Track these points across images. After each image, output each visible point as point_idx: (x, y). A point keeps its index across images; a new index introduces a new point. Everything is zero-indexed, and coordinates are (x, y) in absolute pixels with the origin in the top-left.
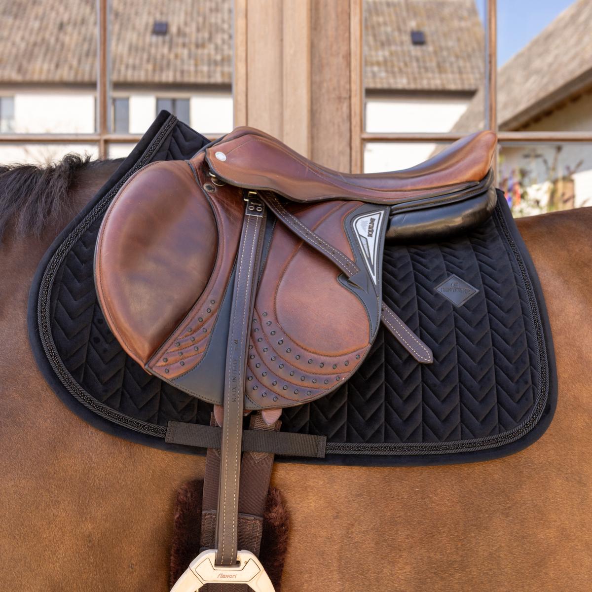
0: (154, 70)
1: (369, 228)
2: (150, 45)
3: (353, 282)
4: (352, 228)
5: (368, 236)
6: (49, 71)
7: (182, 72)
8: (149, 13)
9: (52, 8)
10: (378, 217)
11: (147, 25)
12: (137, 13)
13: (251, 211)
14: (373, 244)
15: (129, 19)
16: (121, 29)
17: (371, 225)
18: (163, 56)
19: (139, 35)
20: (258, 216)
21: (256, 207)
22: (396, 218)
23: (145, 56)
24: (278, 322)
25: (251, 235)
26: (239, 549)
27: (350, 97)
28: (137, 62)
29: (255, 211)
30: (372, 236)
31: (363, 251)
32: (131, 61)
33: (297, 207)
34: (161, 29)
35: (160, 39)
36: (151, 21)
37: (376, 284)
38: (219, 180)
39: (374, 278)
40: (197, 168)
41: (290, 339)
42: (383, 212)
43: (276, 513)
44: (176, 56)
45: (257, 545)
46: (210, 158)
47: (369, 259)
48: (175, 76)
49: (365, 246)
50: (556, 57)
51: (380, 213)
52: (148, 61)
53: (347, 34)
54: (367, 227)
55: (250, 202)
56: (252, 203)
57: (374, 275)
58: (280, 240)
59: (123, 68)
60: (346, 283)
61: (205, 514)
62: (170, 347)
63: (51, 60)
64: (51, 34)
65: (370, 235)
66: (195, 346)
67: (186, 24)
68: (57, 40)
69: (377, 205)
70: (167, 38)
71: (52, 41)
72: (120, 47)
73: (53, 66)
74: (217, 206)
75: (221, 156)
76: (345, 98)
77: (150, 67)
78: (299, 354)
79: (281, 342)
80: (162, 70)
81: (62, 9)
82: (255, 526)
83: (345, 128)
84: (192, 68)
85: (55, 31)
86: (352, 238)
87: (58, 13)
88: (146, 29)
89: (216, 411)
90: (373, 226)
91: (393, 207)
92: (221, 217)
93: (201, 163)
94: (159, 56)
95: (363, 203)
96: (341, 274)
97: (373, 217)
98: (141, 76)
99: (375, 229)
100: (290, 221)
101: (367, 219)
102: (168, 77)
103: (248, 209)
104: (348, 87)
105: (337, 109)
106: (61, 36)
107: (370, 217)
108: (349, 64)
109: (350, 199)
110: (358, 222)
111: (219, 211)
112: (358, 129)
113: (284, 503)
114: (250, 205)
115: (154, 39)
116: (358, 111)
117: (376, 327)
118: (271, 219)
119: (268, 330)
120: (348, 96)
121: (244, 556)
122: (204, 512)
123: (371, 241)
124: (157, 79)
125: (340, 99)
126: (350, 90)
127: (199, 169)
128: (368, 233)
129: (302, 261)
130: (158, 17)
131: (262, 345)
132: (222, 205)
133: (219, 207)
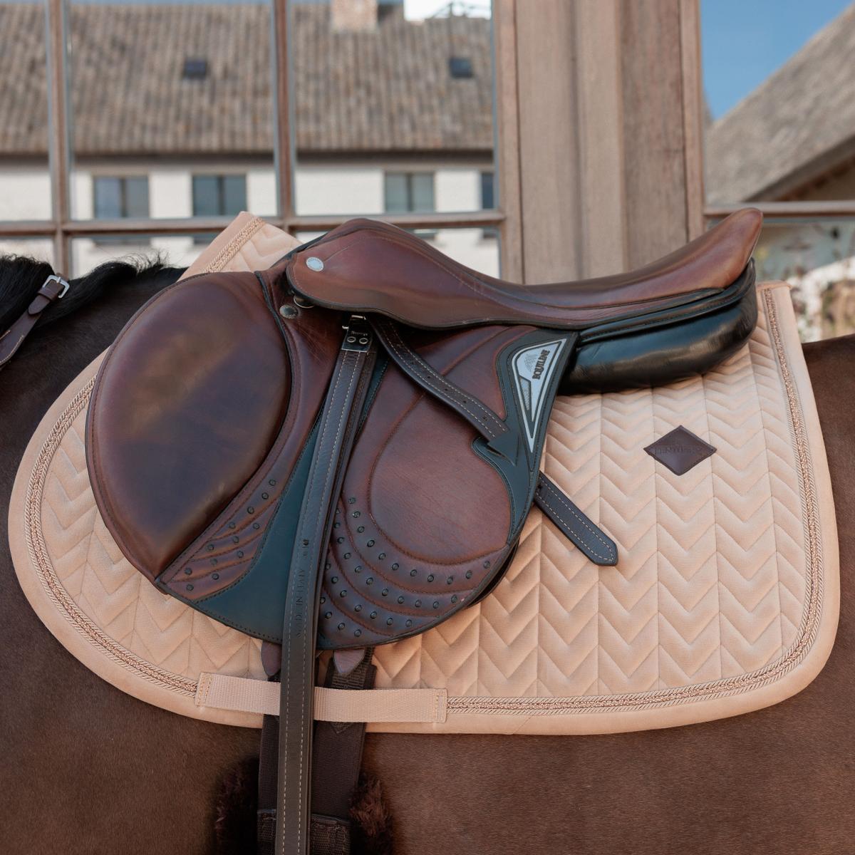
0: (187, 132)
1: (538, 365)
2: (180, 94)
3: (494, 448)
4: (509, 366)
5: (534, 377)
6: (17, 136)
7: (233, 135)
8: (176, 46)
9: (17, 38)
11: (173, 65)
12: (155, 46)
13: (351, 343)
14: (540, 390)
15: (143, 55)
16: (130, 70)
17: (541, 361)
18: (200, 111)
19: (160, 78)
20: (360, 351)
21: (358, 337)
23: (172, 112)
24: (370, 513)
25: (346, 379)
27: (684, 149)
28: (160, 120)
29: (356, 345)
30: (539, 378)
31: (521, 400)
32: (149, 120)
33: (425, 337)
34: (196, 70)
35: (196, 85)
36: (180, 59)
37: (532, 451)
38: (305, 300)
39: (532, 441)
40: (271, 282)
41: (387, 538)
42: (564, 341)
44: (222, 111)
47: (529, 413)
48: (221, 141)
49: (526, 394)
50: (817, 100)
51: (560, 343)
52: (177, 118)
53: (676, 49)
54: (535, 364)
55: (350, 330)
56: (353, 332)
57: (532, 437)
59: (137, 131)
60: (484, 450)
61: (262, 815)
62: (198, 552)
63: (19, 121)
64: (18, 78)
65: (536, 377)
66: (238, 550)
67: (236, 60)
68: (28, 87)
69: (557, 331)
70: (207, 84)
71: (20, 88)
72: (131, 99)
73: (23, 130)
74: (295, 339)
75: (315, 264)
76: (677, 151)
77: (181, 128)
78: (397, 562)
79: (371, 543)
80: (199, 131)
81: (32, 39)
83: (677, 198)
84: (248, 129)
85: (24, 74)
86: (506, 381)
87: (26, 46)
88: (172, 70)
90: (544, 362)
91: (582, 333)
92: (299, 354)
93: (279, 276)
94: (194, 112)
95: (535, 329)
96: (477, 436)
97: (546, 349)
98: (167, 142)
99: (546, 366)
101: (536, 353)
102: (211, 141)
103: (346, 341)
104: (680, 132)
105: (664, 170)
106: (34, 81)
107: (542, 349)
108: (680, 96)
109: (515, 323)
110: (522, 355)
111: (297, 346)
112: (698, 199)
114: (350, 334)
115: (186, 85)
116: (697, 172)
118: (382, 362)
119: (355, 524)
120: (680, 147)
122: (259, 812)
123: (537, 385)
124: (192, 145)
125: (667, 152)
126: (684, 138)
127: (275, 283)
128: (535, 373)
129: (425, 415)
130: (191, 52)
131: (344, 548)
132: (304, 337)
133: (297, 340)
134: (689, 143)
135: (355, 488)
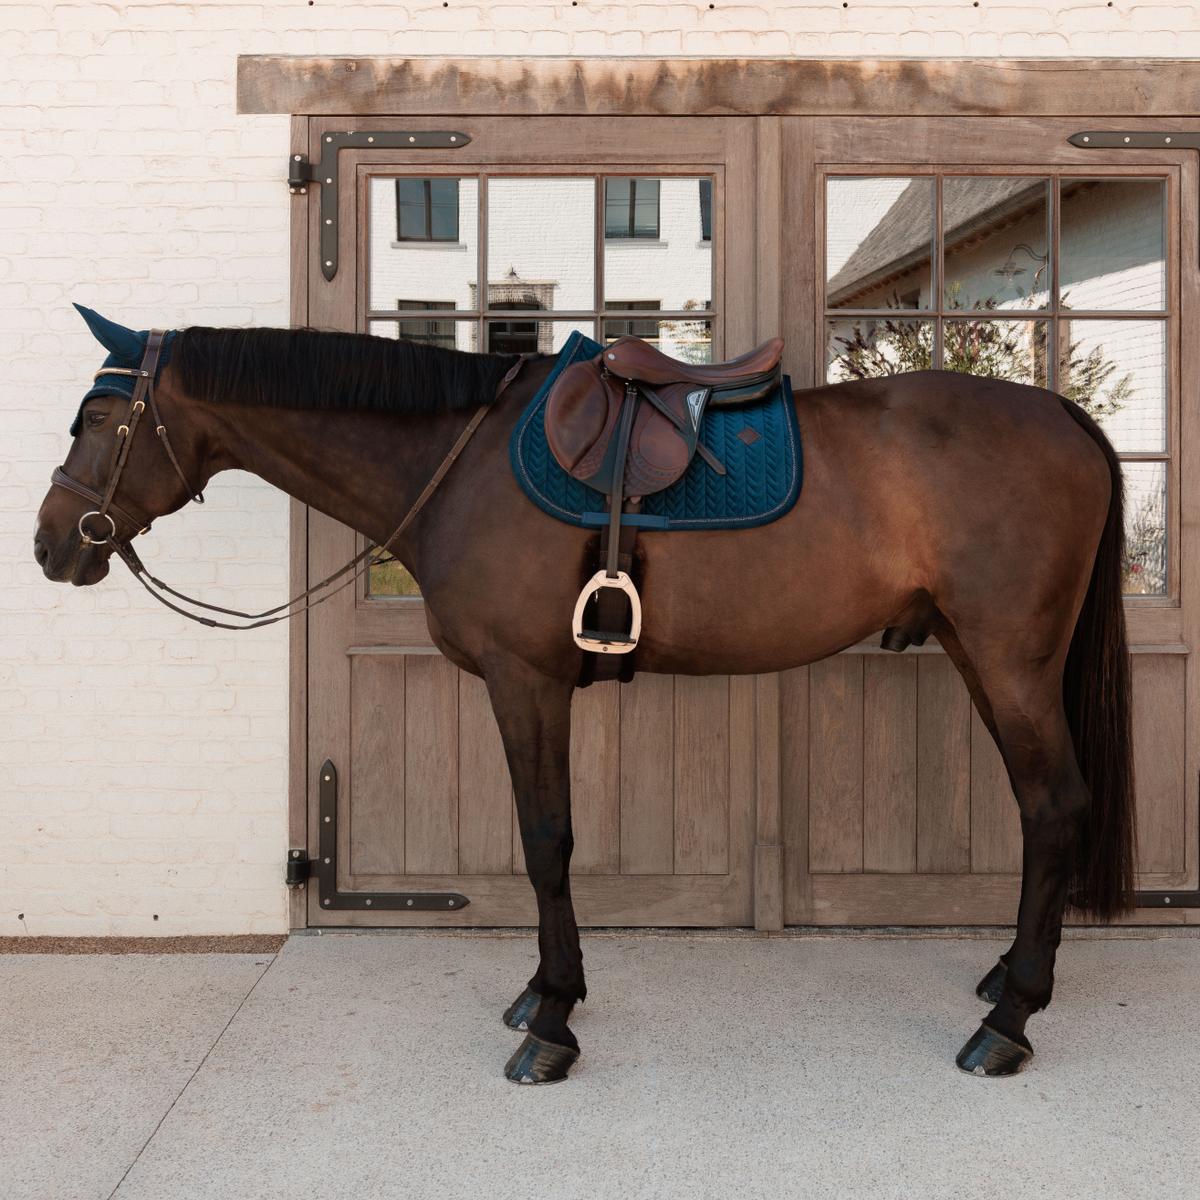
1: (697, 400)
3: (683, 432)
4: (686, 400)
5: (696, 405)
10: (703, 393)
13: (630, 391)
14: (698, 409)
17: (698, 398)
20: (633, 394)
21: (632, 388)
22: (714, 395)
25: (630, 405)
26: (620, 570)
29: (632, 391)
30: (698, 405)
31: (691, 413)
33: (656, 388)
37: (695, 431)
38: (609, 372)
39: (695, 429)
40: (597, 365)
41: (646, 460)
42: (706, 390)
43: (639, 552)
45: (629, 569)
46: (605, 358)
47: (694, 418)
49: (693, 411)
51: (704, 391)
54: (695, 399)
55: (629, 386)
57: (695, 427)
58: (644, 407)
60: (678, 431)
62: (582, 464)
69: (702, 386)
75: (611, 357)
78: (650, 468)
79: (641, 462)
82: (628, 559)
86: (685, 406)
89: (608, 498)
91: (712, 387)
92: (611, 394)
93: (600, 362)
95: (696, 385)
96: (676, 427)
97: (699, 393)
99: (700, 400)
100: (651, 396)
101: (696, 395)
103: (628, 390)
105: (803, 291)
107: (697, 393)
109: (688, 382)
110: (690, 396)
111: (609, 391)
112: (821, 307)
113: (643, 548)
116: (821, 292)
117: (692, 454)
118: (641, 397)
120: (813, 279)
121: (620, 574)
123: (697, 407)
126: (815, 274)
128: (696, 403)
129: (656, 419)
131: (631, 464)
132: (611, 386)
133: (609, 388)
134: (817, 276)
135: (634, 442)
